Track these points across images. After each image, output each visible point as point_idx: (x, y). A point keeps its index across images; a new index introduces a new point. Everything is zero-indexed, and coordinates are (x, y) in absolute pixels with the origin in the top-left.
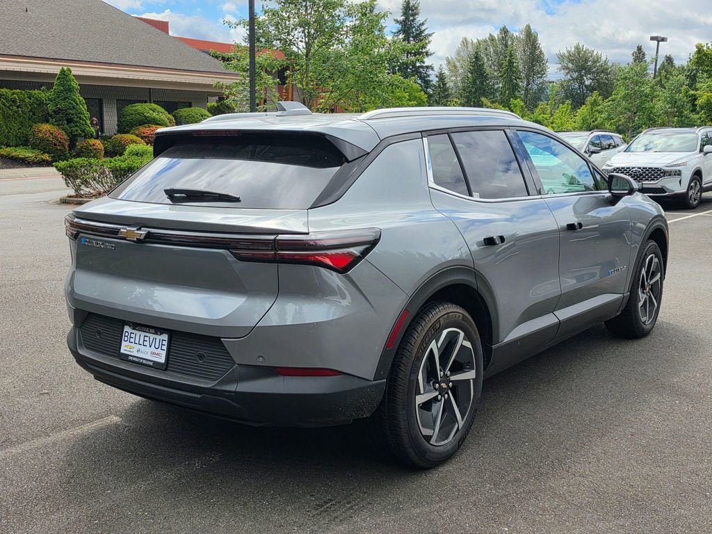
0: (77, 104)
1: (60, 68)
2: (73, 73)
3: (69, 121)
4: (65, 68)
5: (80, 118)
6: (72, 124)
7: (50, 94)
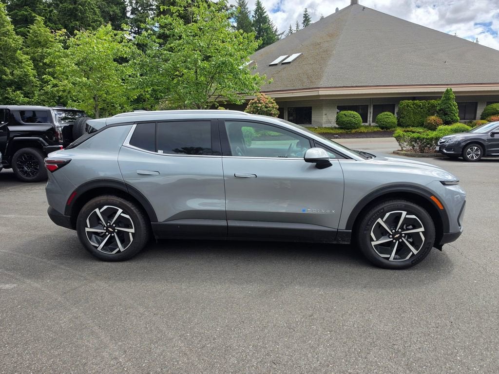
0: (451, 106)
1: (446, 88)
2: (453, 90)
3: (446, 114)
4: (449, 89)
5: (452, 113)
6: (447, 116)
7: (439, 102)
